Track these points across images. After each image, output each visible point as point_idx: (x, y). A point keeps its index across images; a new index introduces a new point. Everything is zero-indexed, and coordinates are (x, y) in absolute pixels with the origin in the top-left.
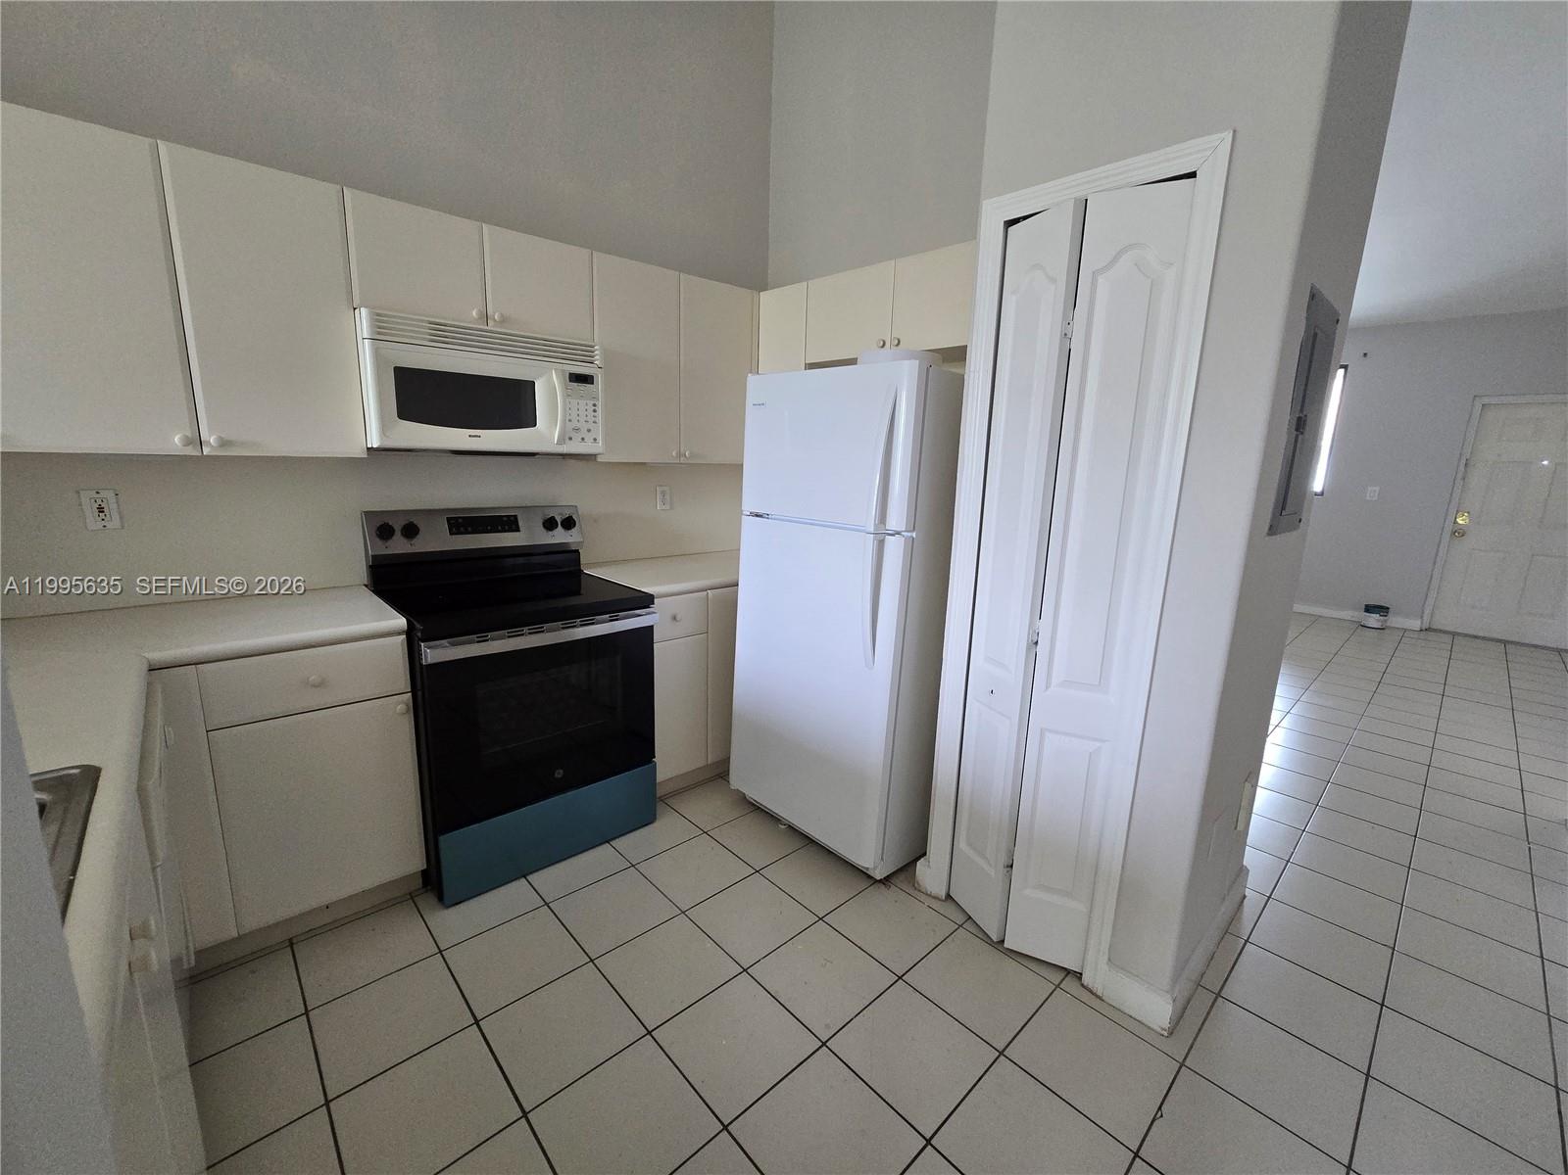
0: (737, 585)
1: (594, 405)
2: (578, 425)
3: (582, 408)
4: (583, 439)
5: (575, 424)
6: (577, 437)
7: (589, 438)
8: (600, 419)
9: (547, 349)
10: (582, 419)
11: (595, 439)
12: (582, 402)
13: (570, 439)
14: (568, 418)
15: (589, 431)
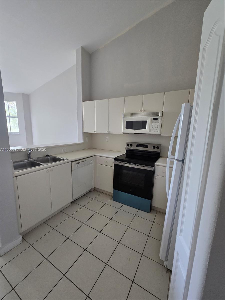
0: (173, 168)
1: (158, 124)
2: (154, 128)
3: (155, 125)
4: (155, 131)
5: (153, 128)
6: (154, 131)
7: (156, 131)
8: (159, 127)
9: (149, 115)
10: (155, 127)
11: (158, 131)
12: (155, 124)
13: (152, 131)
14: (152, 127)
15: (156, 129)
